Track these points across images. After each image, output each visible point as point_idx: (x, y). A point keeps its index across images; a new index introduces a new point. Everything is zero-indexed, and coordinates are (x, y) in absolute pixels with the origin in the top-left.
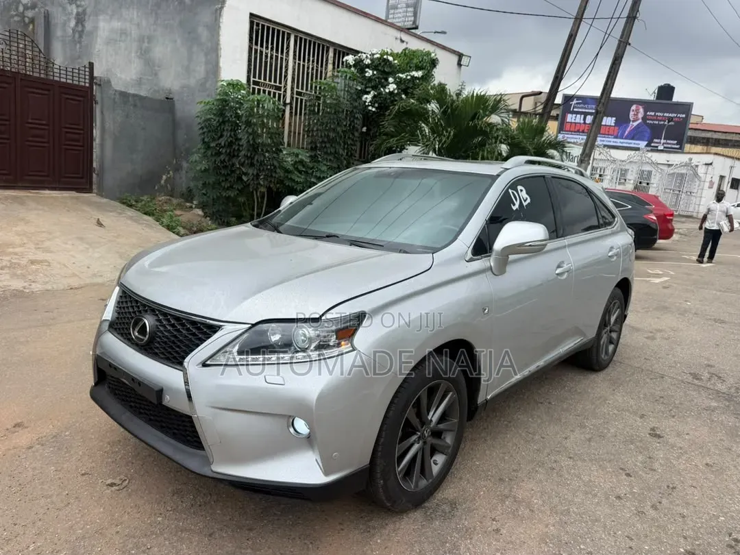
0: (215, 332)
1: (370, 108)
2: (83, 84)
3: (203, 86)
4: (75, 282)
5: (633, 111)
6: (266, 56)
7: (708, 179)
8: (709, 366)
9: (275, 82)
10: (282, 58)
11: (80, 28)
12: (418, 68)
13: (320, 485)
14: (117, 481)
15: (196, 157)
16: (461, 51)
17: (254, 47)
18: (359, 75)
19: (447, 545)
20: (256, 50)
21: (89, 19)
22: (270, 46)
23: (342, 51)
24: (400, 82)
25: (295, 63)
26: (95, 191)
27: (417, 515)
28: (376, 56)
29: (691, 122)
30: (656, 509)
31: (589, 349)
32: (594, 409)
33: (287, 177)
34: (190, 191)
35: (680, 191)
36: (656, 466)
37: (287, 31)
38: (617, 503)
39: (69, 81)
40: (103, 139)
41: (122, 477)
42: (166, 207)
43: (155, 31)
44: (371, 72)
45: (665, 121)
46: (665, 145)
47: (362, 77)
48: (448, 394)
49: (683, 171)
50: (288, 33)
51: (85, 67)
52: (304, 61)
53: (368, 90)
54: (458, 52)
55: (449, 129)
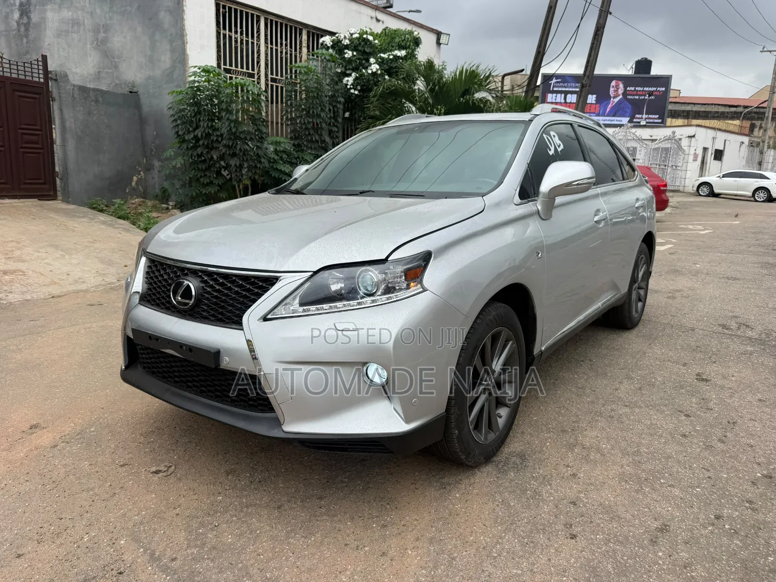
0: (273, 284)
1: (352, 91)
2: (37, 80)
3: (169, 75)
4: (55, 291)
5: (613, 87)
6: (236, 41)
7: (692, 152)
8: (734, 317)
9: (248, 68)
10: (253, 43)
11: (25, 20)
12: (401, 48)
13: (403, 433)
14: (163, 468)
15: (170, 152)
16: (439, 29)
17: (222, 32)
18: (337, 56)
19: (528, 492)
20: (225, 35)
21: (35, 9)
22: (239, 30)
23: (316, 33)
24: (382, 62)
25: (267, 47)
26: (60, 198)
27: (489, 468)
28: (355, 36)
29: (671, 96)
30: (723, 442)
31: (621, 305)
32: (636, 362)
33: (272, 166)
34: (164, 191)
35: (665, 166)
36: (711, 405)
37: (256, 13)
38: (683, 440)
39: (21, 77)
40: (64, 140)
41: (166, 464)
42: (141, 210)
43: (110, 18)
44: (350, 53)
45: (645, 96)
46: (647, 120)
47: (342, 58)
48: (508, 343)
49: (667, 145)
50: (257, 16)
51: (38, 61)
52: (276, 45)
53: (348, 72)
54: (437, 30)
55: (439, 107)
